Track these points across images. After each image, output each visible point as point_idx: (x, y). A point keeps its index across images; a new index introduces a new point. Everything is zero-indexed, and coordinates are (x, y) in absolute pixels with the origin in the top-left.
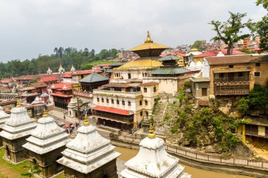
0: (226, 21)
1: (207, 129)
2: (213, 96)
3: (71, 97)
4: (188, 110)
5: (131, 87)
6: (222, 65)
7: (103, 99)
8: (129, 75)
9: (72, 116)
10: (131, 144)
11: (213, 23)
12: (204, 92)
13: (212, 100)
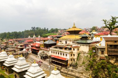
0: (109, 20)
1: (104, 70)
2: (106, 55)
3: (39, 50)
4: (94, 60)
5: (67, 48)
6: (111, 41)
7: (54, 52)
8: (66, 42)
9: (39, 58)
10: (67, 74)
11: (103, 20)
12: (102, 53)
13: (106, 57)
